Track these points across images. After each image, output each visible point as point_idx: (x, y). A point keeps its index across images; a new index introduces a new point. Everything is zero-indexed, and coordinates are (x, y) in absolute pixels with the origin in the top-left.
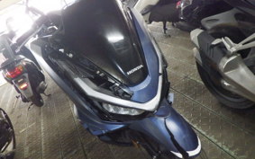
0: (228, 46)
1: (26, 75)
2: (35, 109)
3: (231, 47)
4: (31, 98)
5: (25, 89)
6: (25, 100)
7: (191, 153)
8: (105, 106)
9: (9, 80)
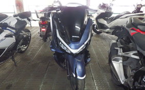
0: (119, 52)
1: (47, 26)
2: (42, 41)
3: (120, 52)
4: (43, 36)
5: (43, 31)
6: (41, 36)
7: (79, 77)
8: (60, 43)
9: (40, 24)
